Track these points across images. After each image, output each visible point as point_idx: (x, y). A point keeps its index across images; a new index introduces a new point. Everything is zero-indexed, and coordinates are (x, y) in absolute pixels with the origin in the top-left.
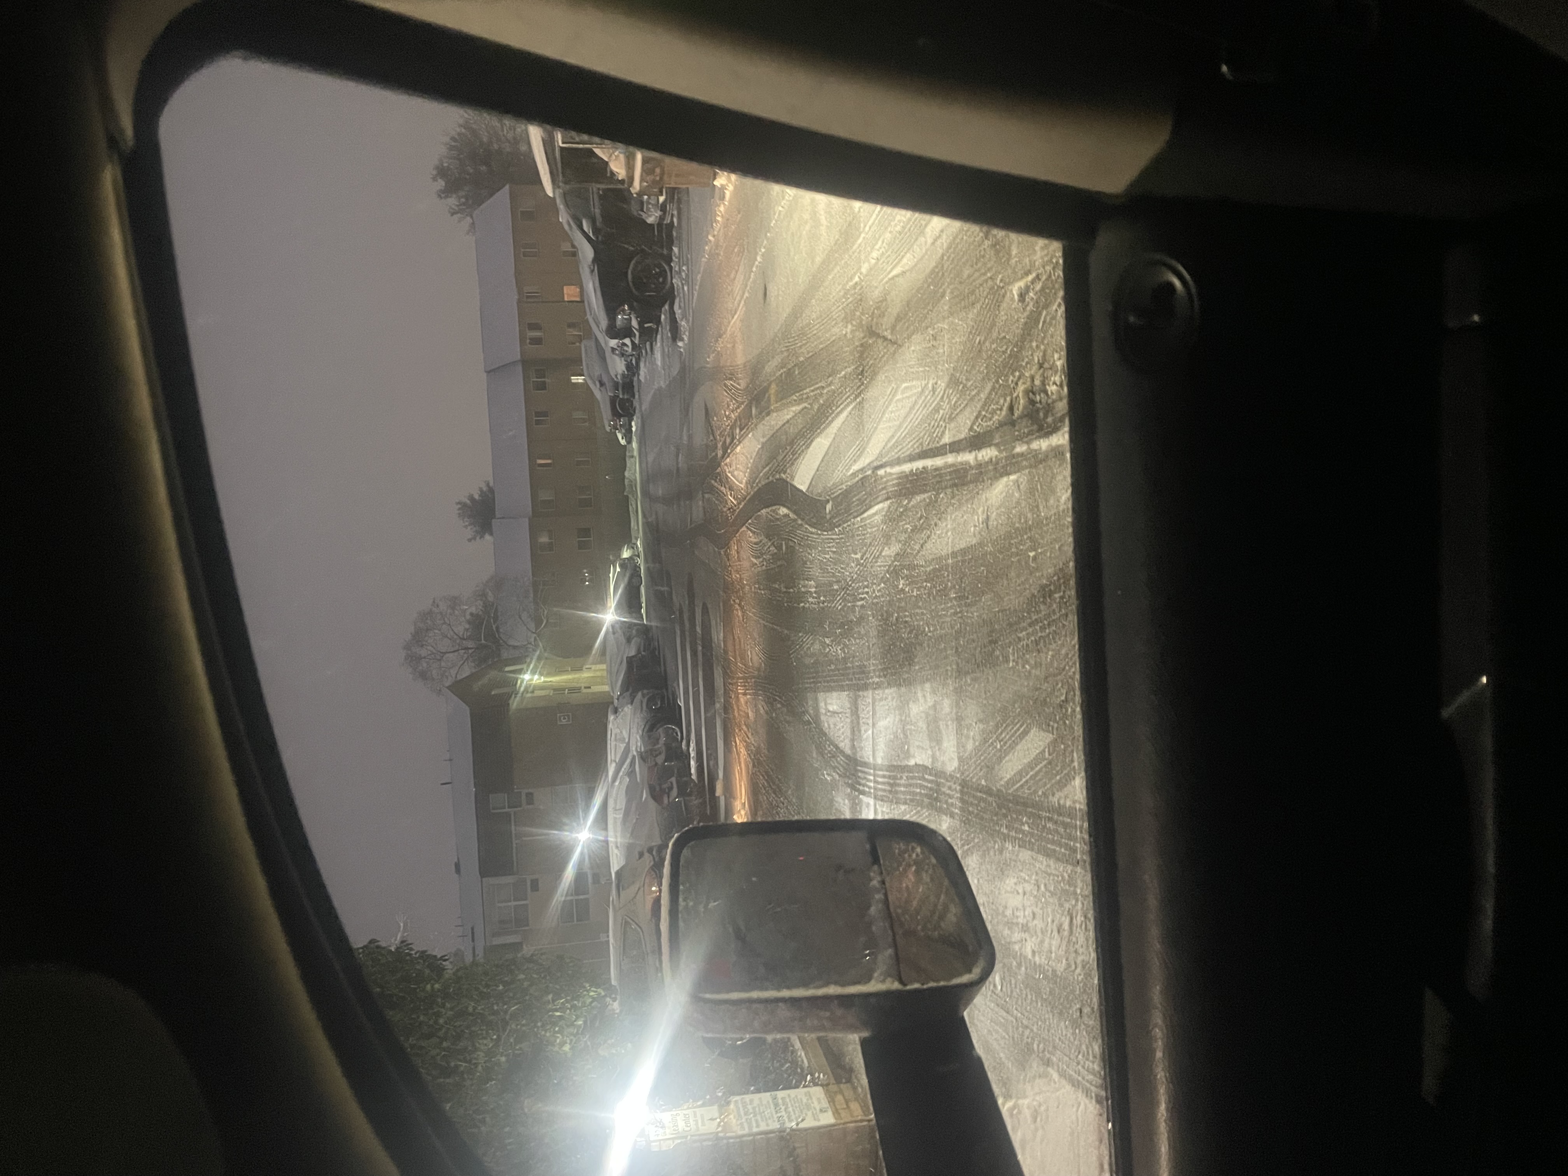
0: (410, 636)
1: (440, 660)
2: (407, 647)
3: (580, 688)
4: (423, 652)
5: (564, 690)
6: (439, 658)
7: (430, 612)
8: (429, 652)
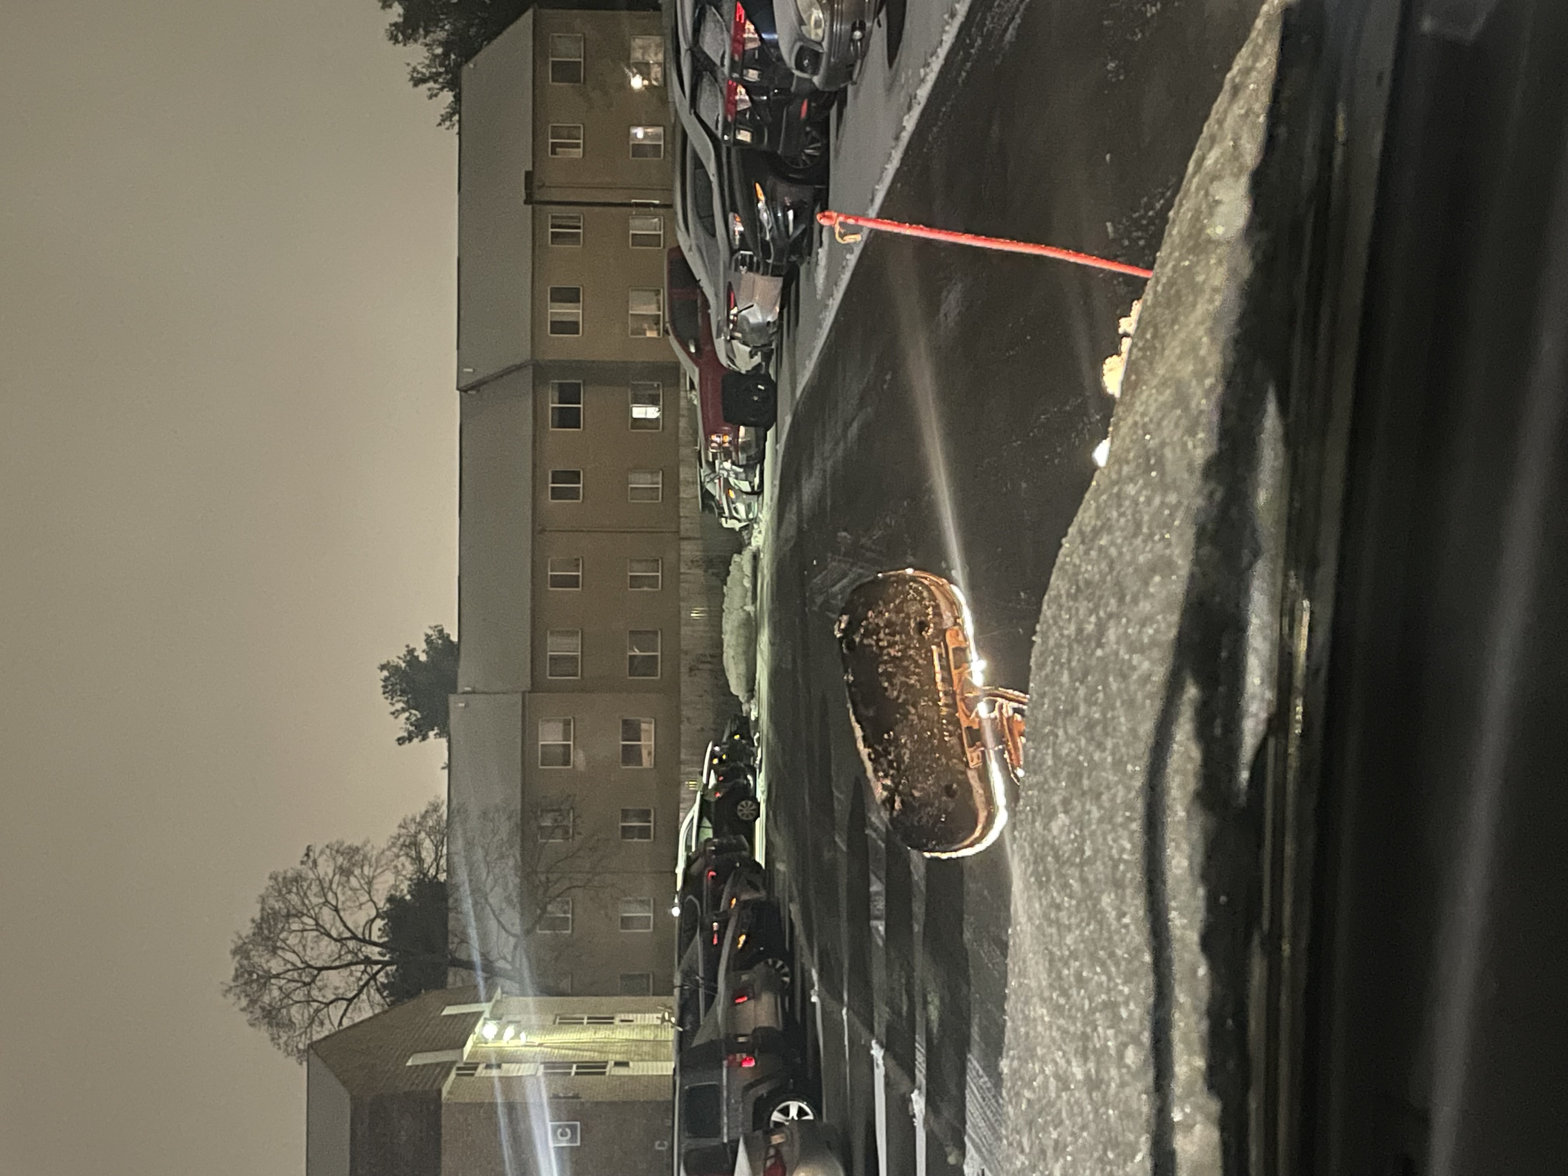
0: (250, 925)
1: (309, 984)
2: (241, 951)
3: (604, 1065)
4: (276, 966)
5: (569, 1065)
6: (307, 980)
7: (298, 879)
8: (289, 966)
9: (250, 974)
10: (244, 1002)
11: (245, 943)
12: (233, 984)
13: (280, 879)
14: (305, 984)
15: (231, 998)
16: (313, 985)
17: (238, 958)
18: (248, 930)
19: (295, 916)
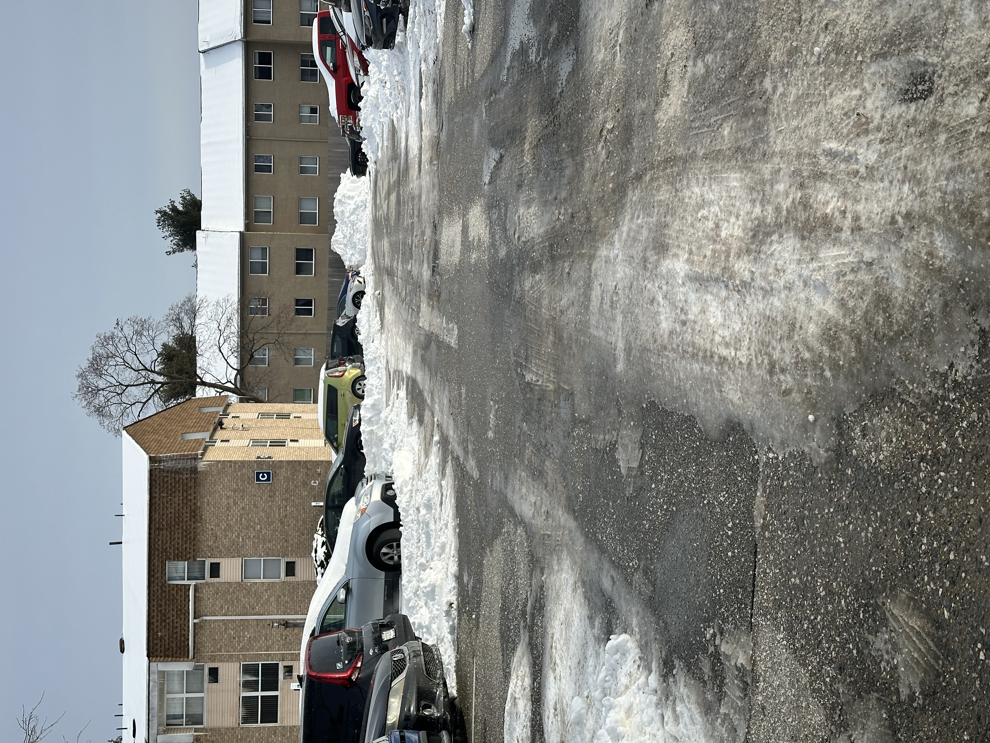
0: (87, 362)
1: (121, 394)
3: (284, 441)
5: (266, 441)
6: (120, 392)
7: (112, 336)
8: (109, 384)
9: (88, 388)
10: (84, 403)
11: (84, 372)
12: (78, 393)
13: (102, 337)
14: (118, 394)
15: (76, 400)
16: (123, 395)
17: (80, 379)
18: (85, 365)
19: (112, 357)
